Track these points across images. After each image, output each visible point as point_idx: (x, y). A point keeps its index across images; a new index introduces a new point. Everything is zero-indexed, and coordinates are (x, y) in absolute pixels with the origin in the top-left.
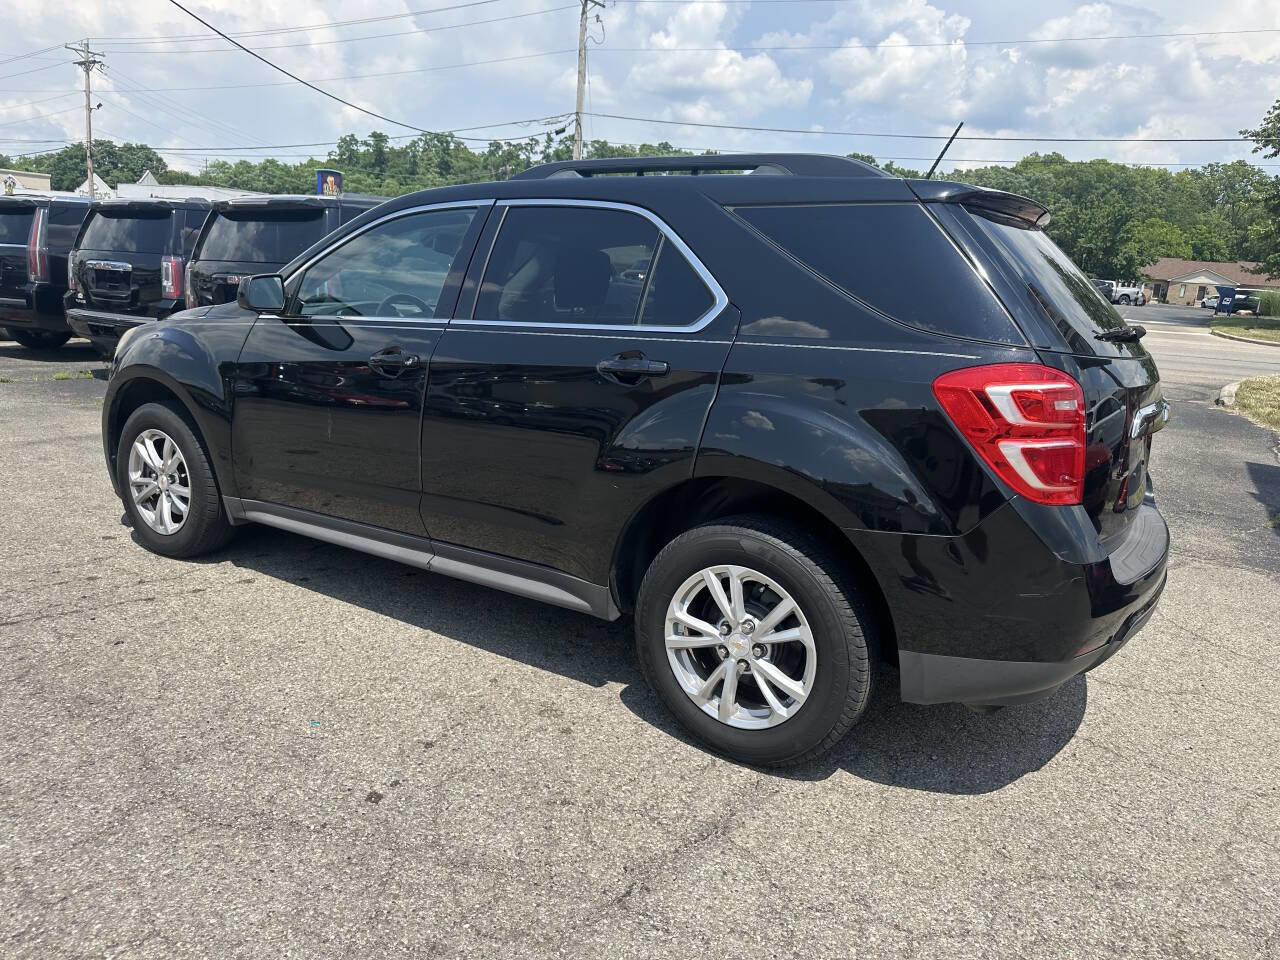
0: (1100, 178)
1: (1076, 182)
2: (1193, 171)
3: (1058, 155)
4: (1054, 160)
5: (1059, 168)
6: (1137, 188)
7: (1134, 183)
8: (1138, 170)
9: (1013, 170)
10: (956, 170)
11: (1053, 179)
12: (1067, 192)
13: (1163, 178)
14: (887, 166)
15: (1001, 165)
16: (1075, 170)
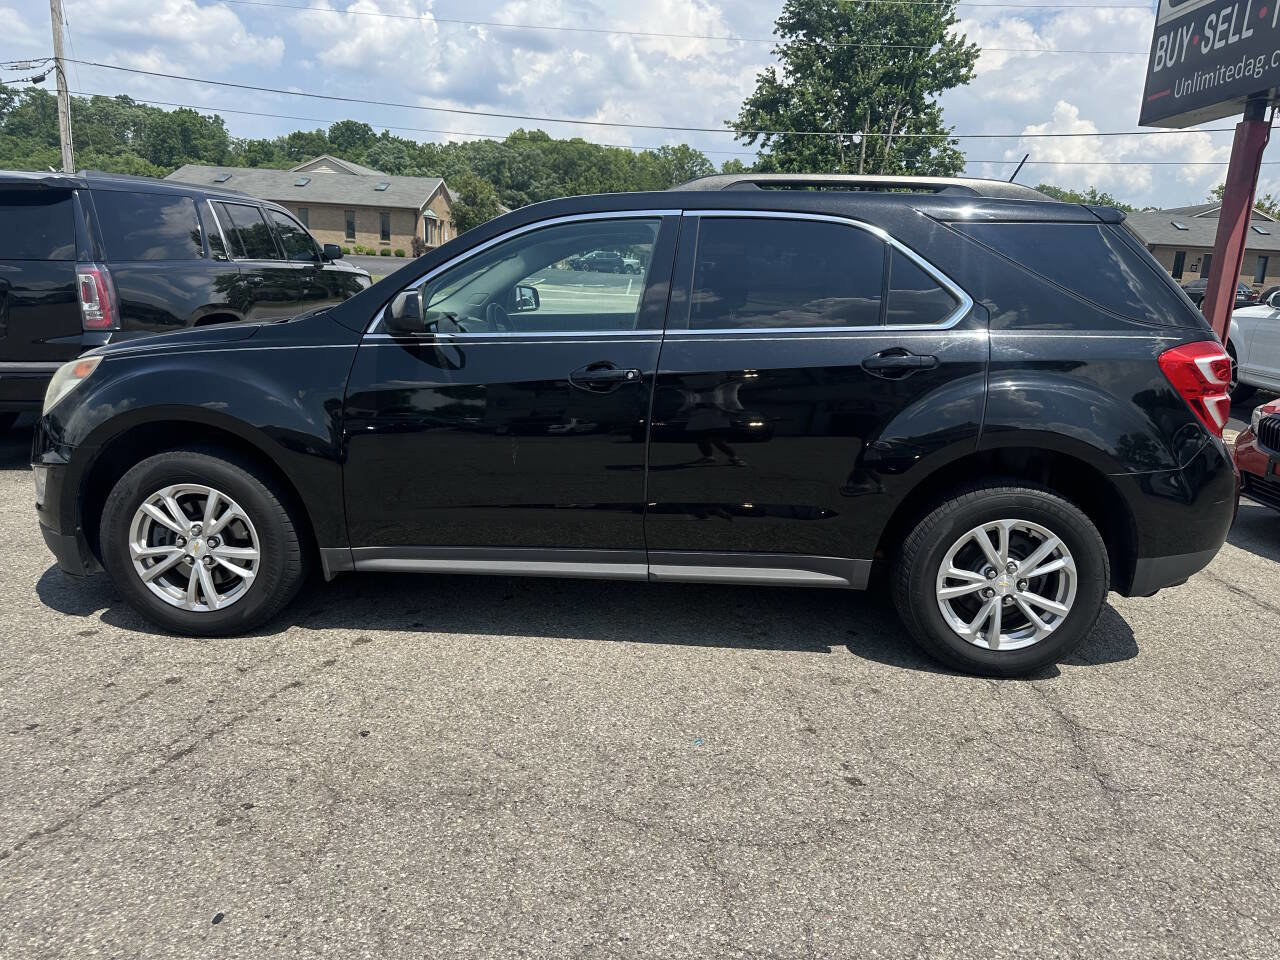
0: (581, 156)
1: (562, 159)
2: (651, 153)
3: (543, 133)
4: (538, 137)
5: (544, 144)
6: (612, 167)
7: (610, 163)
8: (610, 150)
9: (504, 144)
10: (451, 142)
11: (542, 155)
12: (555, 168)
13: (630, 158)
14: (383, 134)
15: (493, 139)
16: (558, 147)
